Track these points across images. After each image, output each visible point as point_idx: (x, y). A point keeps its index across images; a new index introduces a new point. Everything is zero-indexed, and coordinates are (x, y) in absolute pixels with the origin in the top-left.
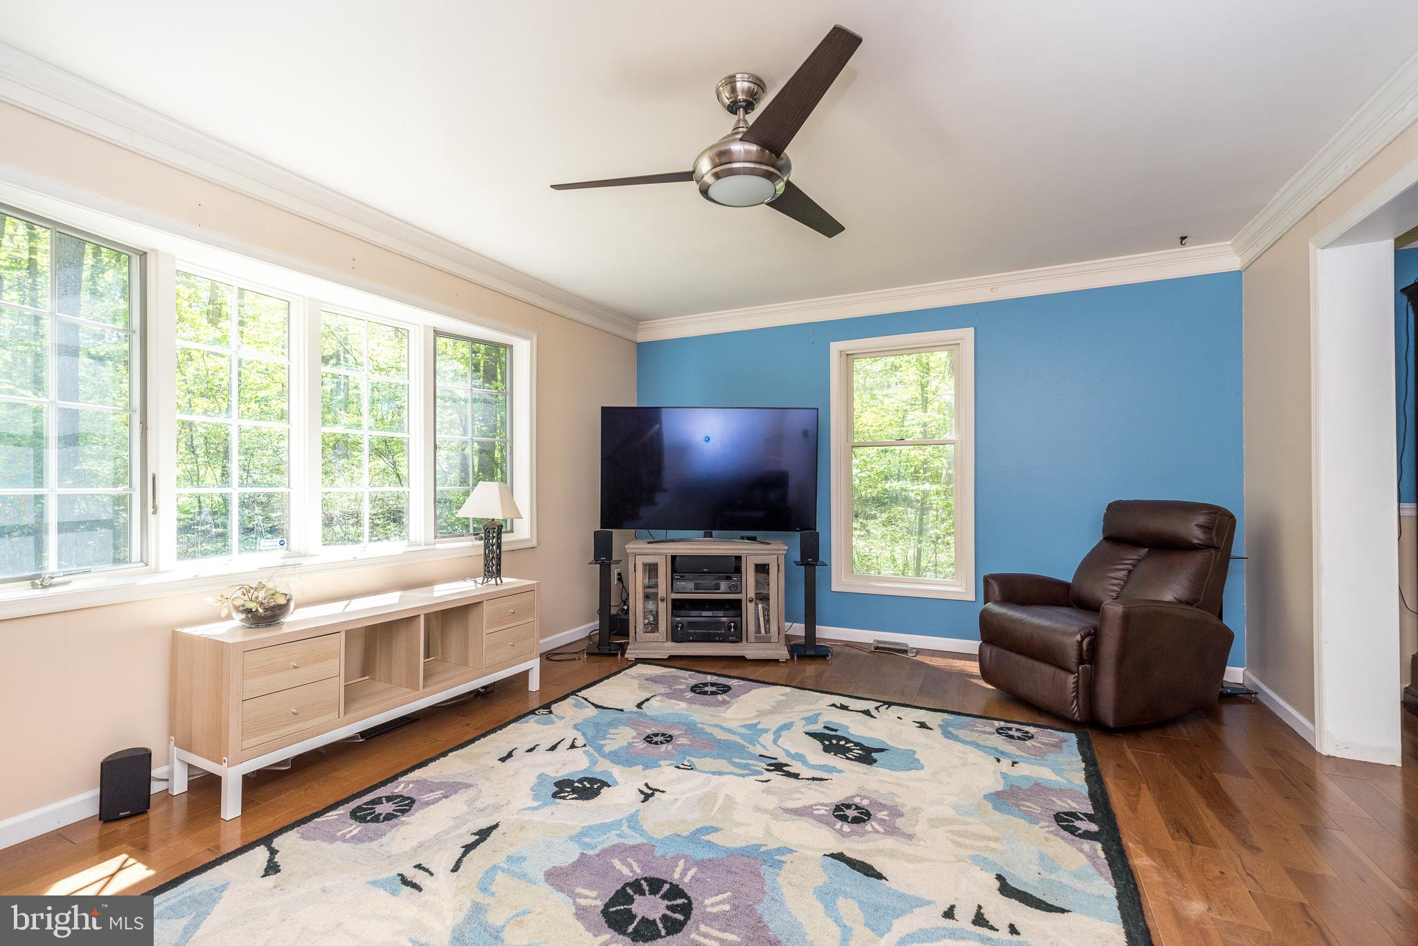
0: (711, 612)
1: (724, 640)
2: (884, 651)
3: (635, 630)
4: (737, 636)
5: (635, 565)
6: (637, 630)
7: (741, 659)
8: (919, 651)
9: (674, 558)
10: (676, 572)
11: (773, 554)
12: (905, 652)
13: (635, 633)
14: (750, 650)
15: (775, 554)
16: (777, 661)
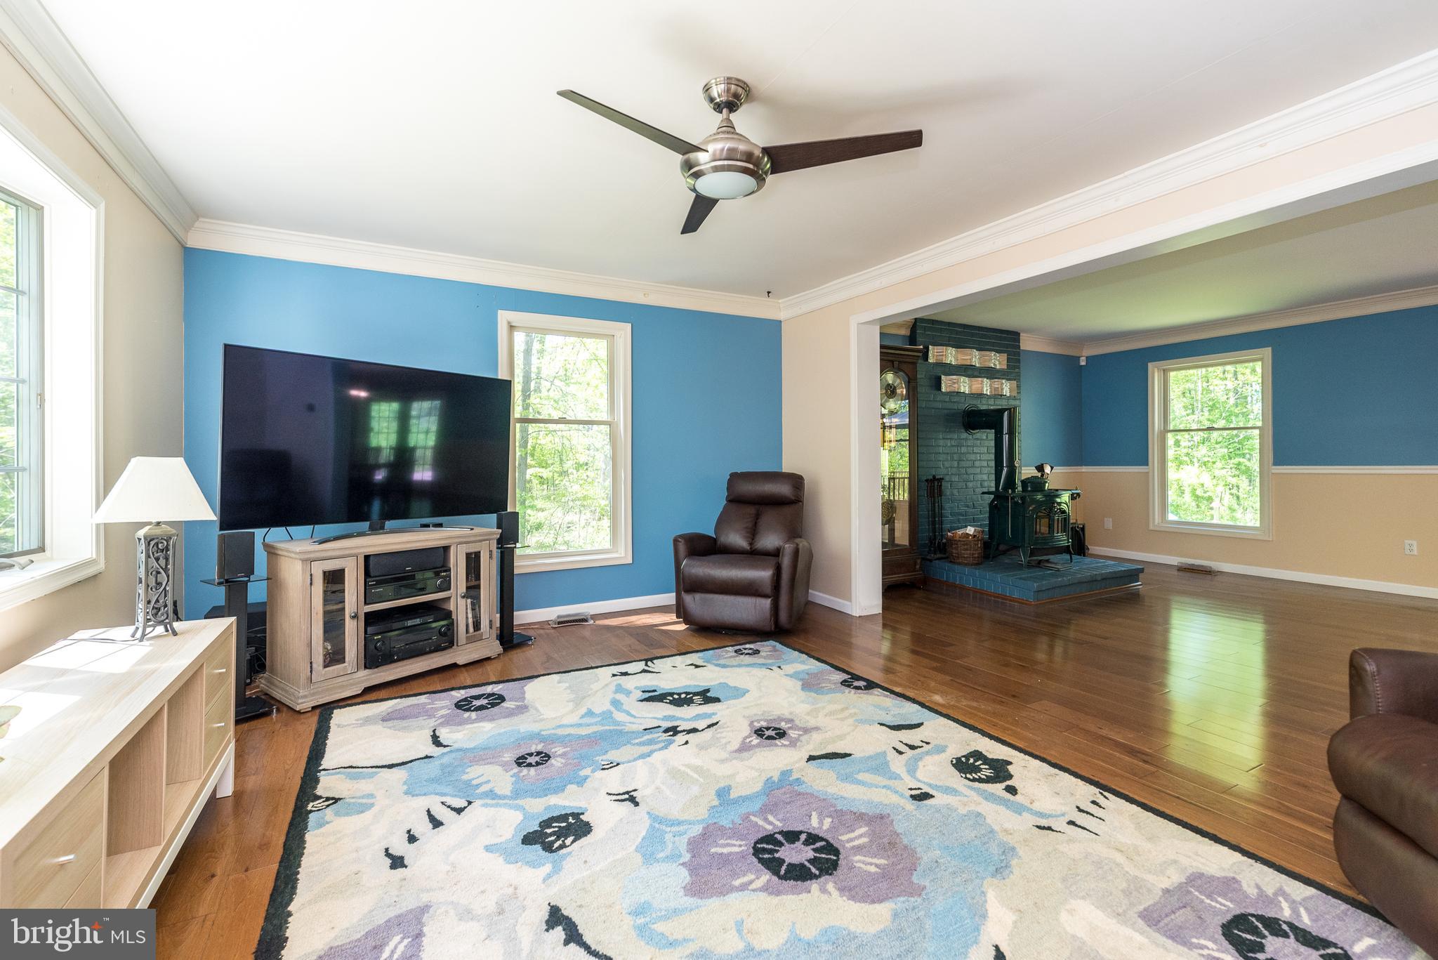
0: (418, 620)
1: (438, 649)
2: (566, 623)
3: (311, 667)
4: (447, 640)
5: (311, 575)
6: (314, 666)
7: (454, 666)
8: (594, 617)
9: (367, 558)
10: (370, 577)
11: (484, 540)
12: (586, 620)
13: (311, 672)
14: (461, 655)
15: (487, 540)
16: (488, 659)
